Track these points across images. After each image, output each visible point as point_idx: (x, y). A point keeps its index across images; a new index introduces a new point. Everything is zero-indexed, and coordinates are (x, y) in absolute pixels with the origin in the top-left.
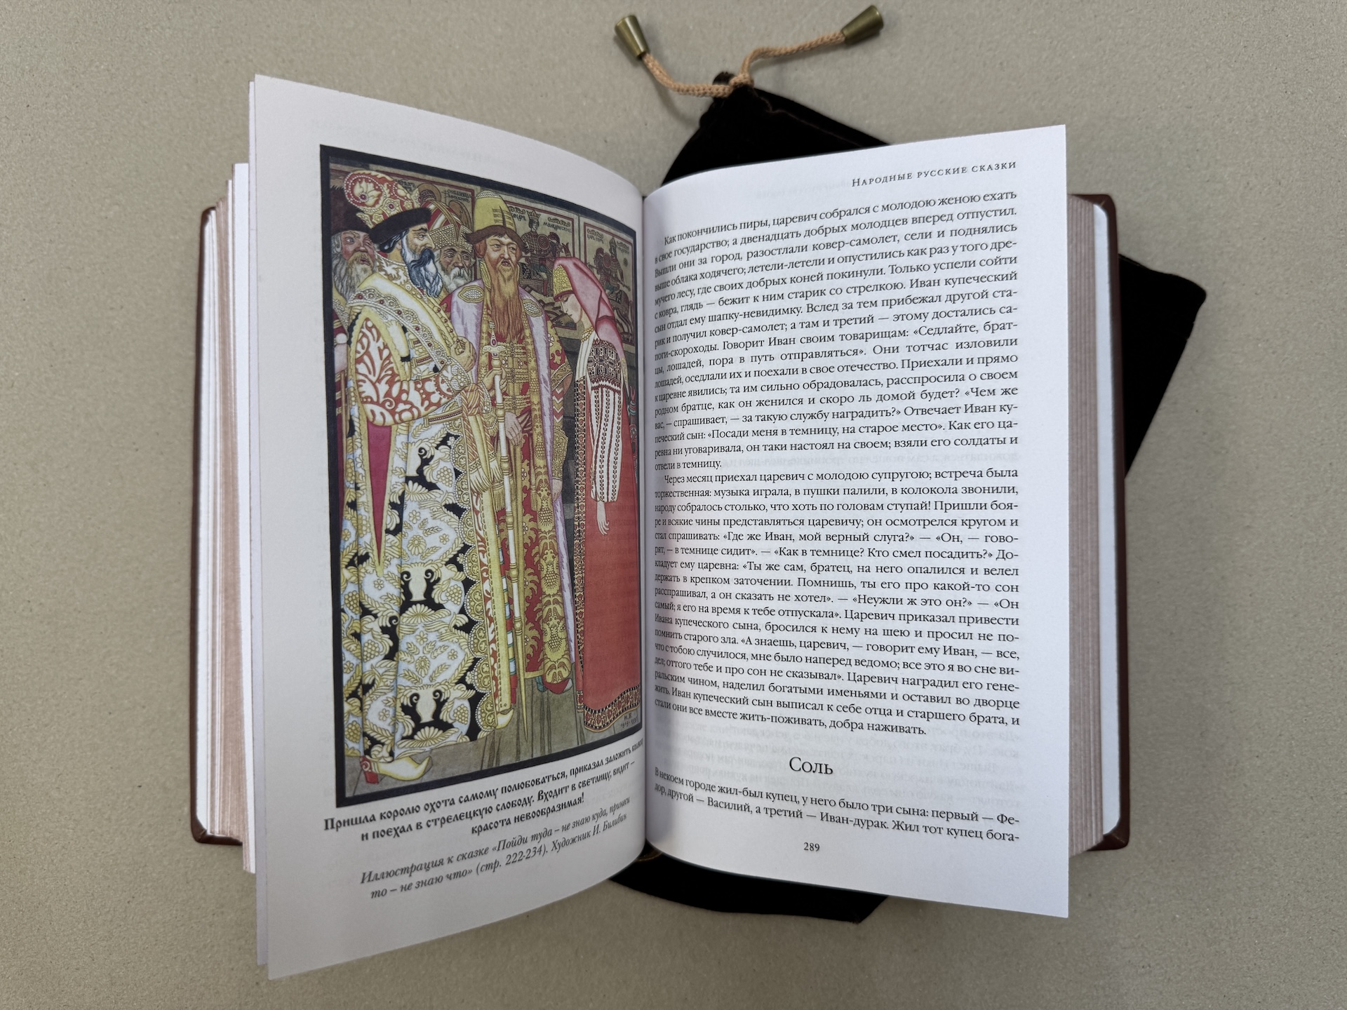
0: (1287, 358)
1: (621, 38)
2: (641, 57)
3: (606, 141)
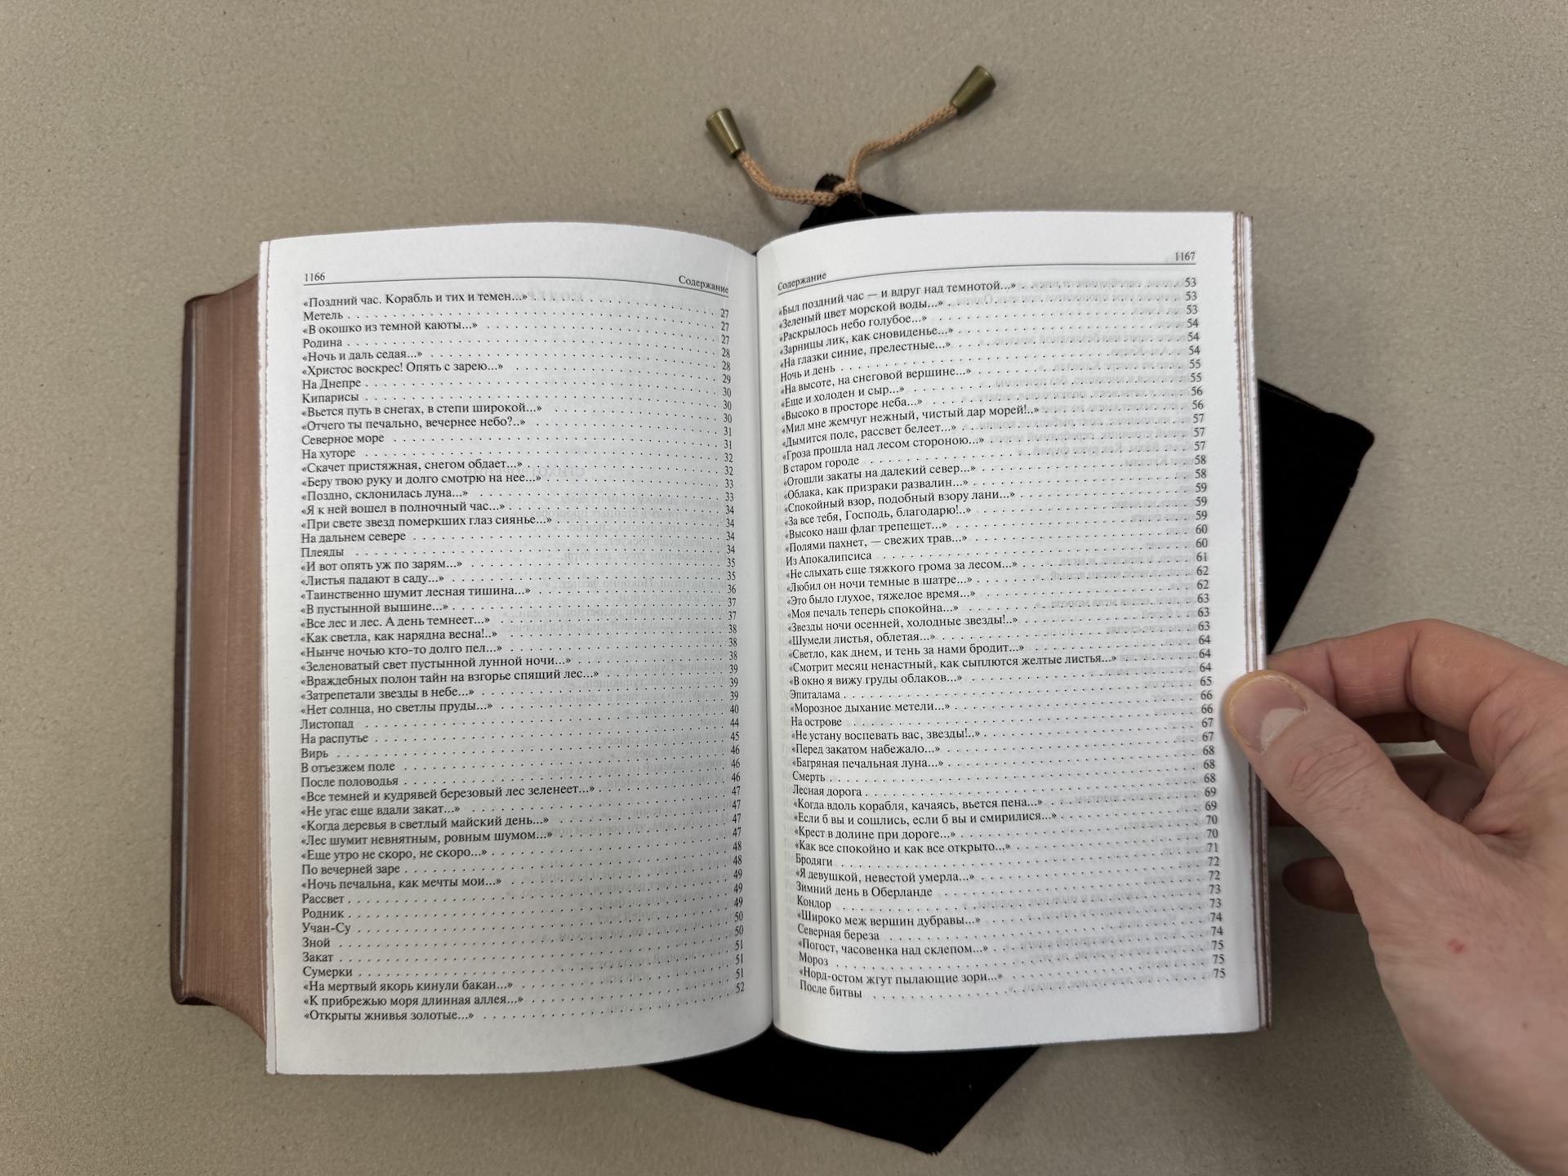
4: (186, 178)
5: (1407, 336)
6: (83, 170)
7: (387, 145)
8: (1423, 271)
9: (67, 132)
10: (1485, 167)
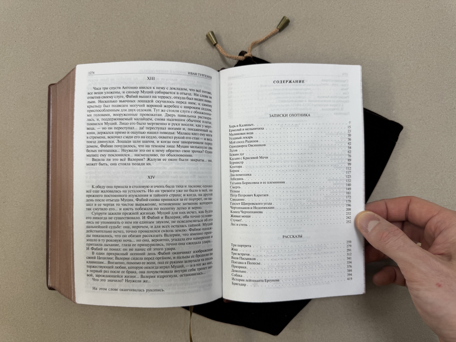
4: (56, 43)
5: (414, 88)
6: (25, 41)
7: (114, 33)
8: (419, 68)
9: (20, 30)
10: (438, 37)
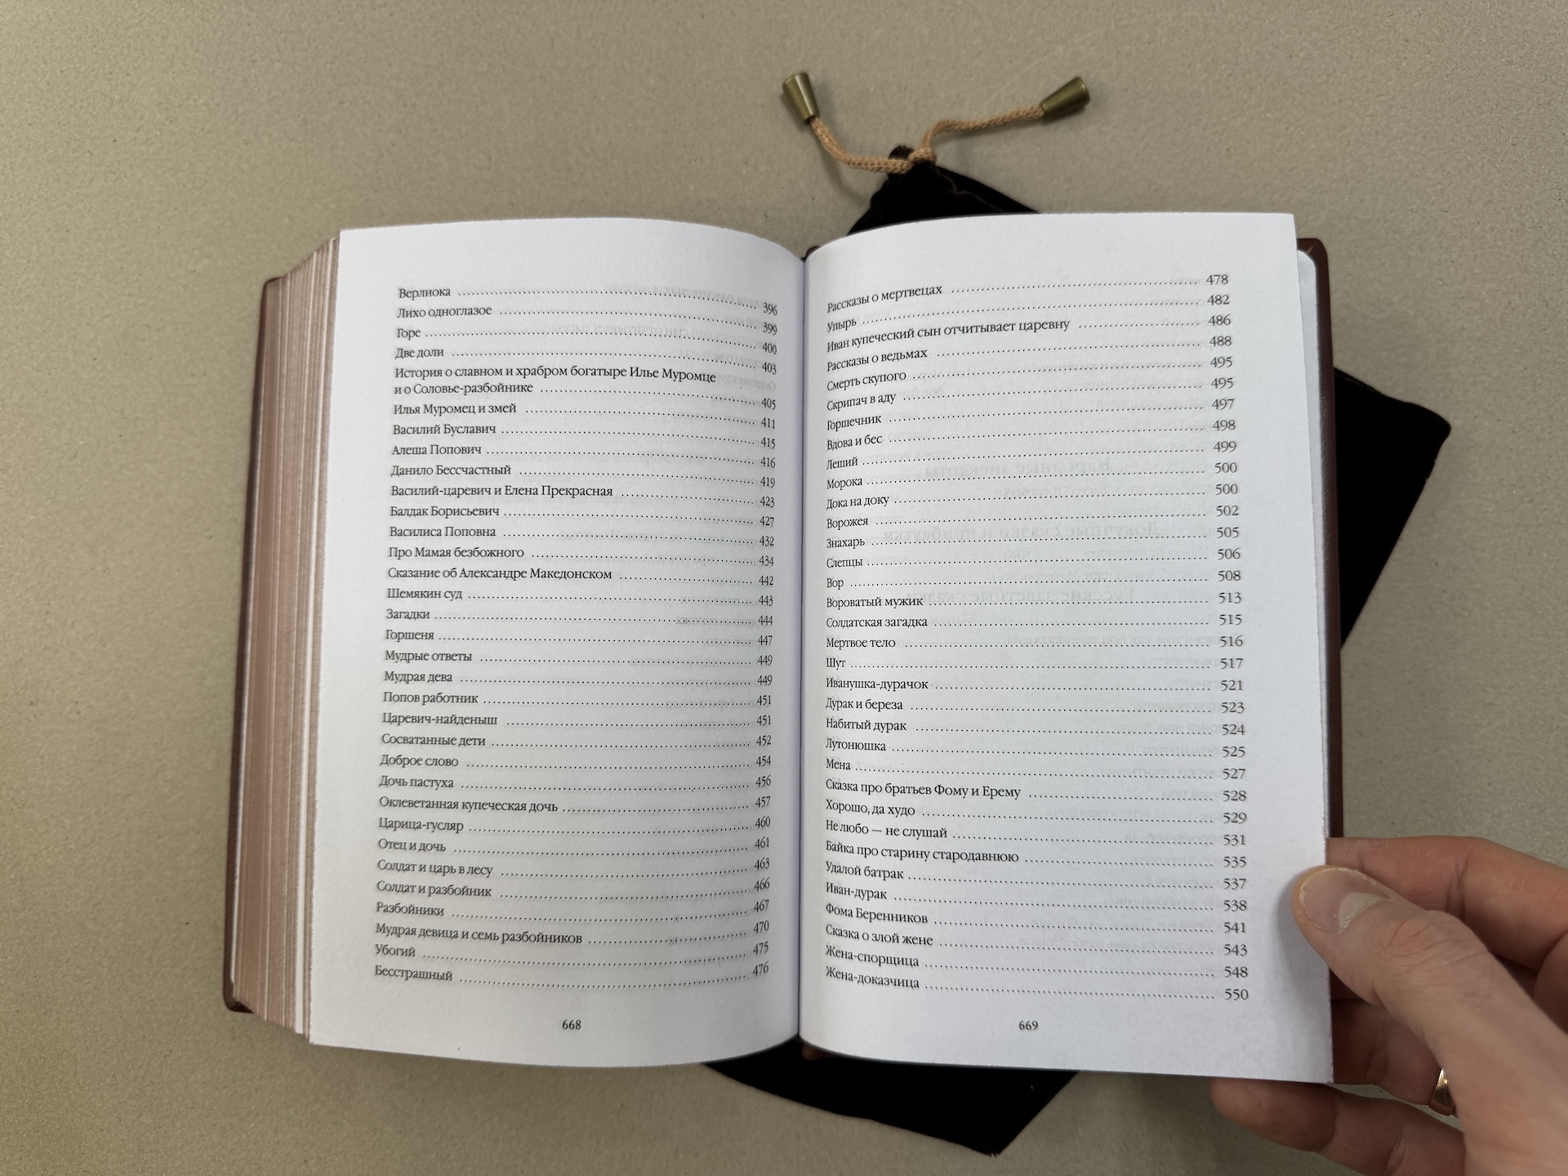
0: (1546, 509)
1: (788, 97)
2: (809, 121)
3: (766, 216)
